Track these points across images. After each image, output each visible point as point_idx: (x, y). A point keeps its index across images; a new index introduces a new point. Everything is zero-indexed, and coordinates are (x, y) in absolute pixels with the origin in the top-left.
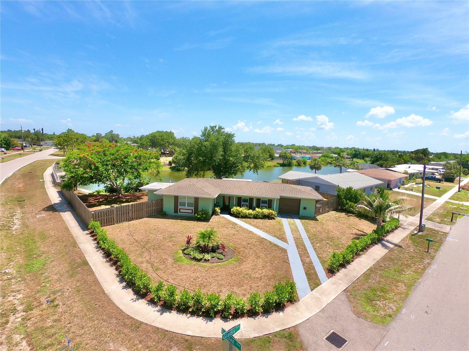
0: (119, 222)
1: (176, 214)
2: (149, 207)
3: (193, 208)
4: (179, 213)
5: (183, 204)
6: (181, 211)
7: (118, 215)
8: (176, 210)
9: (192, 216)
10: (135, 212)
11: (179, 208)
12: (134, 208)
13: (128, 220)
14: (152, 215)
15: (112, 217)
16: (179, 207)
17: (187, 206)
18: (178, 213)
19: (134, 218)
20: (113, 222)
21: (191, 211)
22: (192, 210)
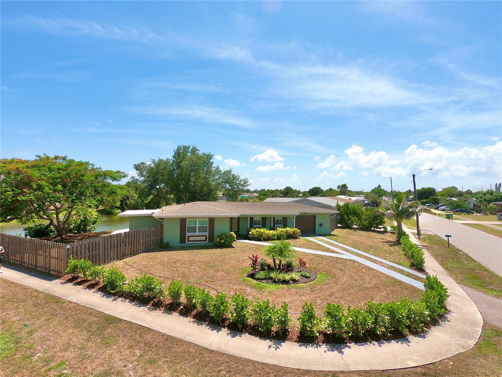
0: (106, 261)
1: (182, 245)
2: (147, 237)
3: (207, 234)
4: (187, 242)
5: (193, 229)
6: (191, 239)
7: (106, 249)
8: (183, 239)
9: (207, 244)
10: (128, 244)
11: (187, 236)
12: (127, 238)
13: (119, 257)
14: (150, 249)
15: (97, 254)
16: (188, 234)
17: (199, 232)
18: (185, 243)
19: (127, 254)
20: (99, 261)
21: (204, 238)
22: (206, 236)
